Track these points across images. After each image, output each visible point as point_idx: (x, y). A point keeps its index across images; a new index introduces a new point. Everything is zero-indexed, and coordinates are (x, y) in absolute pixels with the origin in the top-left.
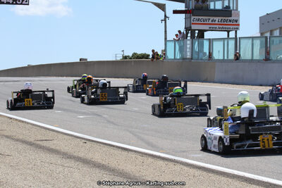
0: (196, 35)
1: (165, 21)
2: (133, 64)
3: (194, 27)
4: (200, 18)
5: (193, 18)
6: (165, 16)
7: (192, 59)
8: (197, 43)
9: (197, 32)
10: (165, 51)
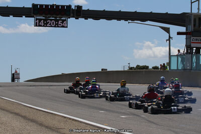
0: (194, 51)
1: (169, 40)
2: (144, 73)
3: (193, 45)
4: (198, 38)
5: (192, 38)
6: (170, 37)
7: (191, 69)
8: (194, 57)
9: (195, 49)
10: (169, 64)
